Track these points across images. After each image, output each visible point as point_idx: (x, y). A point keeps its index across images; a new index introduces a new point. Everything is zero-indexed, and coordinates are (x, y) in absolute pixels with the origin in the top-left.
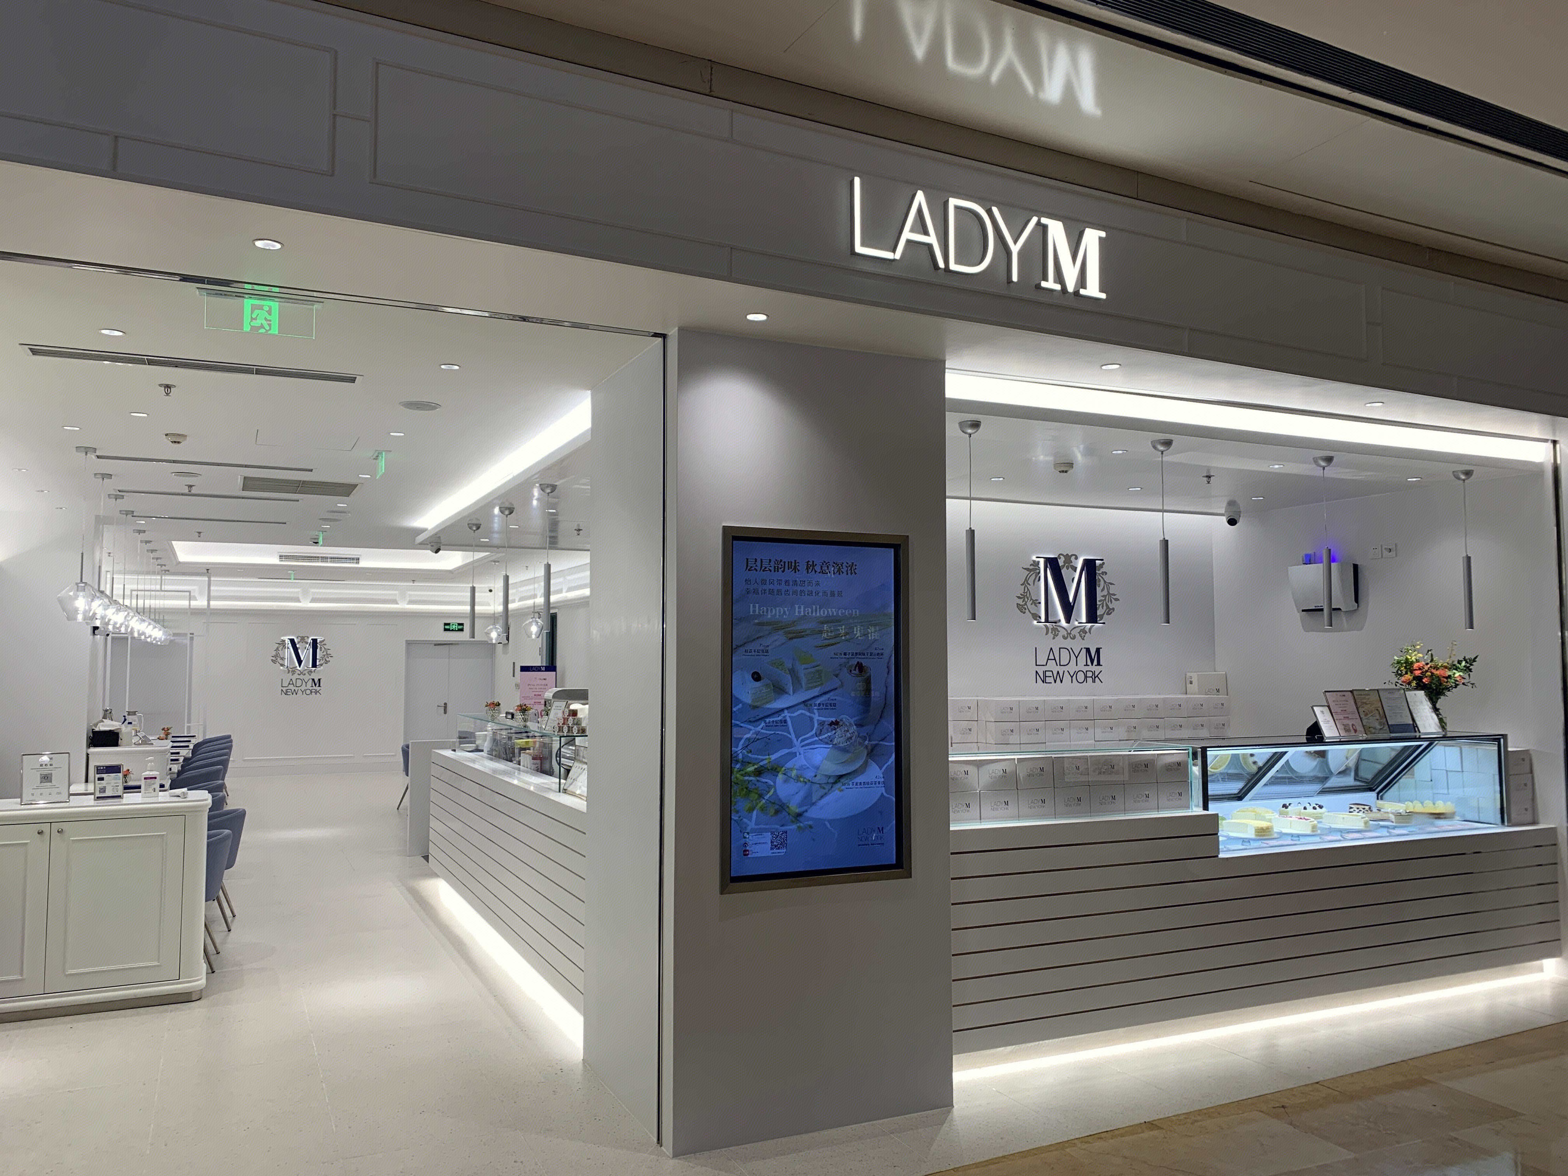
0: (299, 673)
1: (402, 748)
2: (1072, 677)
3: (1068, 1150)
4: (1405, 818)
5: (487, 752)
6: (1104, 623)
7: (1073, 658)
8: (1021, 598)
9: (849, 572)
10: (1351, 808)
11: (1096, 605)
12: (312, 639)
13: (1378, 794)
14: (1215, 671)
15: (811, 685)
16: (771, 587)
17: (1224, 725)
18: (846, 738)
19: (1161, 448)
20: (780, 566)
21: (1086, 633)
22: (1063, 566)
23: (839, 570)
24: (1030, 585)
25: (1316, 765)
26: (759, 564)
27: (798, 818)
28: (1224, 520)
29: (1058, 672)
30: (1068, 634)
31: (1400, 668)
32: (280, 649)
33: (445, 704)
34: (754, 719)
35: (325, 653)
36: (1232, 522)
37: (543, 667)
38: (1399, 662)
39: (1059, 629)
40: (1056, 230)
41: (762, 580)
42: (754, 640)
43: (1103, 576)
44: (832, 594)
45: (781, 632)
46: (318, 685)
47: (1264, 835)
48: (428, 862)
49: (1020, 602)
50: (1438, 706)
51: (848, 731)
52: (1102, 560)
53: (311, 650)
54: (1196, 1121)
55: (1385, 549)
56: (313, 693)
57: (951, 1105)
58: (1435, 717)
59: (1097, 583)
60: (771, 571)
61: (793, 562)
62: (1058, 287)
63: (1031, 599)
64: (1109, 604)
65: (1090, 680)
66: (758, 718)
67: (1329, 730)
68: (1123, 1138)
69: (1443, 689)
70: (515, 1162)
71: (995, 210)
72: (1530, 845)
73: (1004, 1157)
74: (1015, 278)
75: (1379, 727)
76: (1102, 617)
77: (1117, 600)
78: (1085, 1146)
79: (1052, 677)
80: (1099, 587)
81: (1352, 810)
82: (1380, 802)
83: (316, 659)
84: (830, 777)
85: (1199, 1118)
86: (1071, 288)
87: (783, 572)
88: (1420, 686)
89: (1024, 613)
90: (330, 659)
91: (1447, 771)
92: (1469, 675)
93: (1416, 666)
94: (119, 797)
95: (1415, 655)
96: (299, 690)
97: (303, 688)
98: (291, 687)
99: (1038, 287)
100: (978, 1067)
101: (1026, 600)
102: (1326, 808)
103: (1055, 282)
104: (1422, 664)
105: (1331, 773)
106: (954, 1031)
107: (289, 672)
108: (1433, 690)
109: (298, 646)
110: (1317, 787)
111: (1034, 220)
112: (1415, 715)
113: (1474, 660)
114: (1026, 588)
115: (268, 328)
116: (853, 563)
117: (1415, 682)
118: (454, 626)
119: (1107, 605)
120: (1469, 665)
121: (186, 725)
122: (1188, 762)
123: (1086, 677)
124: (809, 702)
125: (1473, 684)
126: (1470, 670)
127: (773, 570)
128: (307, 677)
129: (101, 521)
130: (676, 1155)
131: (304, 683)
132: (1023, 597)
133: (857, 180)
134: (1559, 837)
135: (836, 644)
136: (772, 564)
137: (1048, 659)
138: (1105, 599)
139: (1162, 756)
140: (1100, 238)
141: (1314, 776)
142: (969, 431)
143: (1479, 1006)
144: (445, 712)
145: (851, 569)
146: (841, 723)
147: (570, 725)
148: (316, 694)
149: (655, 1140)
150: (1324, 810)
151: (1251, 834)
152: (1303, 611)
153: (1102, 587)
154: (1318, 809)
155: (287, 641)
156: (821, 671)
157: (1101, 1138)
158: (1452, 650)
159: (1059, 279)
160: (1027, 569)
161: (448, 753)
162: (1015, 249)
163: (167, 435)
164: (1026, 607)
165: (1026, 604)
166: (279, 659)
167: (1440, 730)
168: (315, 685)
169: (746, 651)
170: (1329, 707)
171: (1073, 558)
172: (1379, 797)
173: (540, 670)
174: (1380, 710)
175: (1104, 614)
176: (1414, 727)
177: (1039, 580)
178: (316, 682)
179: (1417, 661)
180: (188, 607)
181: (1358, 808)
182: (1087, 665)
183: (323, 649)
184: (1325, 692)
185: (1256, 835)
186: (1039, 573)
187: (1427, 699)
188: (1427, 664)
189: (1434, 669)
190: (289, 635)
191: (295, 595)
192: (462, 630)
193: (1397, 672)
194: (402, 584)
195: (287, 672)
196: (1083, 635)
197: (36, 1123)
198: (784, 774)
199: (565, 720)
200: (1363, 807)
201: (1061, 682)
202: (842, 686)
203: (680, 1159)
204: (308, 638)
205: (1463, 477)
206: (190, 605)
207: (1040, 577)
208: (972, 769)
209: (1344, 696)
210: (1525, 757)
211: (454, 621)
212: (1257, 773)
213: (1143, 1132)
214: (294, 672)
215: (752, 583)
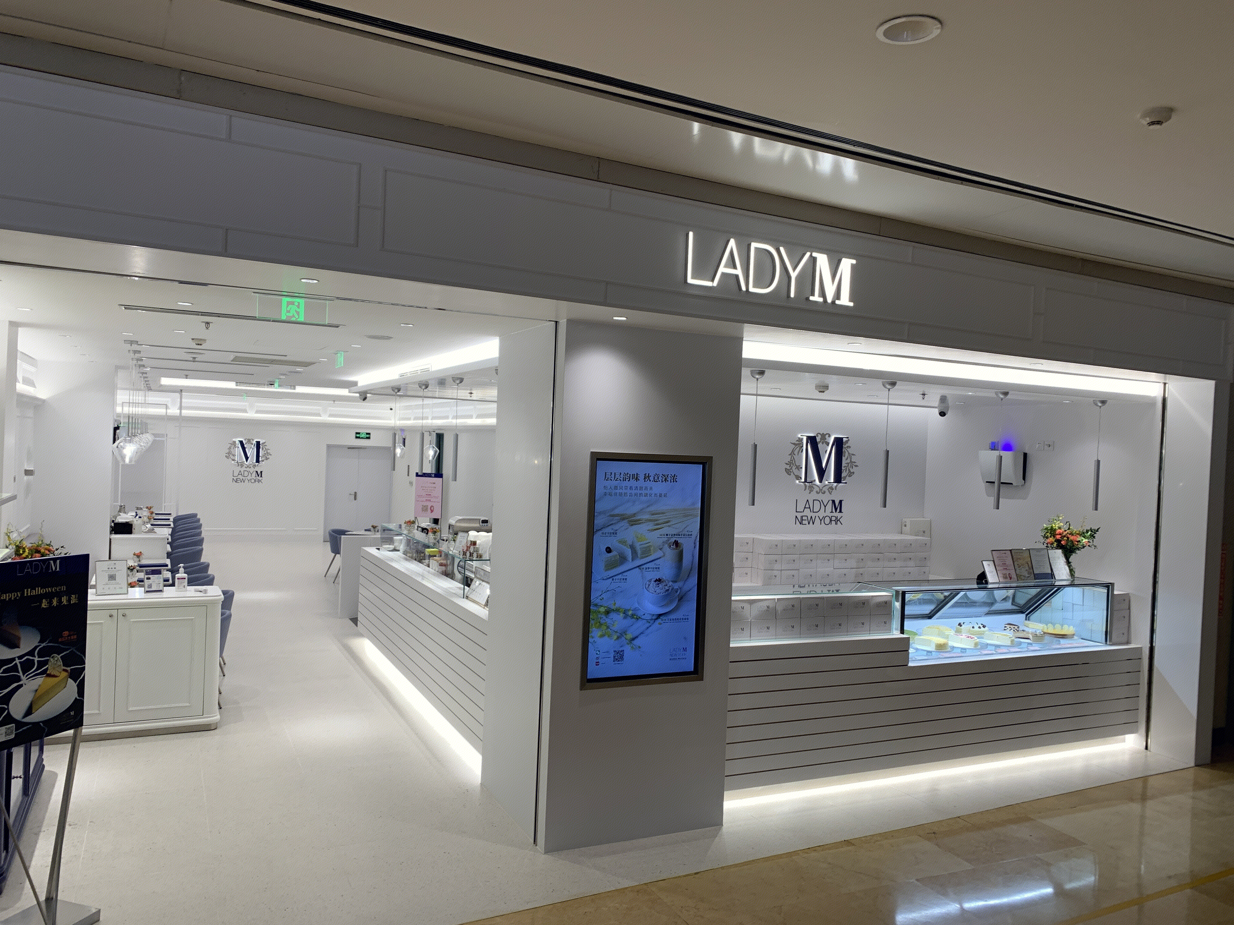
0: (246, 466)
1: (329, 532)
2: (821, 521)
3: (794, 857)
4: (1039, 638)
5: (402, 552)
6: (846, 483)
7: (823, 507)
8: (788, 464)
9: (672, 481)
10: (1006, 627)
11: (842, 469)
12: (256, 441)
13: (1027, 615)
14: (924, 518)
15: (643, 556)
16: (621, 491)
17: (925, 558)
18: (665, 590)
19: (889, 387)
20: (627, 477)
21: (833, 489)
22: (820, 442)
23: (666, 479)
24: (795, 454)
25: (985, 596)
26: (613, 475)
27: (632, 642)
28: (936, 411)
29: (811, 517)
30: (820, 490)
31: (1047, 532)
32: (232, 448)
33: (356, 493)
34: (605, 578)
35: (266, 452)
36: (942, 414)
37: (433, 474)
38: (1046, 529)
39: (814, 486)
40: (822, 260)
41: (615, 486)
42: (608, 526)
43: (848, 449)
44: (661, 495)
45: (626, 521)
46: (260, 476)
47: (941, 649)
48: (357, 626)
49: (788, 467)
50: (1070, 560)
51: (666, 585)
52: (848, 438)
53: (255, 449)
54: (877, 841)
55: (1047, 445)
56: (257, 482)
57: (721, 824)
58: (1067, 568)
59: (843, 454)
60: (621, 480)
61: (636, 474)
62: (821, 300)
63: (796, 465)
64: (851, 469)
65: (833, 523)
66: (608, 577)
67: (992, 577)
68: (830, 851)
69: (1075, 549)
70: (444, 853)
71: (782, 249)
72: (1124, 659)
73: (753, 861)
74: (792, 295)
75: (1027, 575)
76: (845, 478)
77: (856, 466)
78: (806, 855)
79: (807, 521)
80: (844, 456)
81: (1006, 628)
82: (1027, 622)
83: (259, 456)
84: (653, 615)
85: (879, 838)
86: (829, 300)
87: (629, 481)
88: (1060, 546)
89: (790, 475)
90: (269, 456)
91: (1073, 604)
92: (1093, 541)
93: (1057, 532)
94: (161, 591)
95: (1058, 524)
96: (246, 479)
97: (249, 478)
98: (240, 477)
99: (807, 299)
100: (740, 799)
101: (792, 466)
102: (988, 627)
103: (819, 296)
104: (1061, 531)
105: (995, 601)
106: (726, 760)
107: (238, 466)
108: (1068, 549)
109: (245, 446)
110: (986, 609)
111: (808, 254)
112: (1053, 567)
113: (1097, 531)
114: (792, 458)
115: (297, 317)
116: (675, 475)
117: (1056, 543)
118: (363, 435)
119: (849, 470)
120: (1093, 533)
121: (163, 504)
122: (892, 601)
123: (831, 520)
124: (642, 567)
125: (1095, 546)
126: (1094, 537)
127: (622, 480)
128: (252, 470)
129: (117, 368)
130: (547, 851)
131: (250, 474)
132: (790, 463)
133: (691, 234)
134: (1143, 654)
135: (660, 529)
136: (622, 476)
137: (805, 508)
138: (848, 466)
139: (875, 598)
140: (852, 265)
141: (983, 602)
142: (757, 377)
143: (1078, 765)
144: (355, 499)
145: (673, 479)
146: (662, 580)
147: (471, 552)
148: (259, 482)
149: (532, 841)
150: (986, 628)
151: (932, 648)
152: (987, 482)
153: (846, 457)
154: (982, 629)
155: (237, 442)
156: (651, 546)
157: (815, 850)
158: (1084, 522)
159: (823, 294)
160: (794, 444)
161: (373, 551)
162: (794, 275)
163: (193, 339)
164: (791, 470)
165: (791, 469)
166: (231, 455)
167: (1070, 578)
168: (258, 476)
169: (603, 533)
170: (994, 561)
171: (827, 436)
172: (1027, 618)
173: (431, 477)
174: (1029, 563)
175: (847, 476)
176: (1052, 575)
177: (802, 451)
178: (259, 473)
179: (1060, 528)
180: (165, 414)
181: (1010, 627)
182: (832, 512)
183: (264, 449)
184: (992, 550)
185: (936, 649)
186: (802, 446)
187: (1063, 556)
188: (1065, 531)
189: (1070, 534)
190: (240, 438)
191: (244, 408)
192: (369, 438)
193: (1045, 535)
194: (323, 402)
195: (237, 465)
196: (831, 491)
197: (131, 815)
198: (624, 613)
199: (468, 548)
200: (1014, 626)
201: (813, 523)
202: (664, 555)
203: (549, 855)
204: (253, 440)
205: (1100, 405)
206: (166, 413)
207: (802, 450)
208: (747, 606)
209: (1005, 553)
210: (1126, 599)
211: (363, 431)
212: (944, 600)
213: (842, 847)
214: (242, 466)
215: (608, 489)
